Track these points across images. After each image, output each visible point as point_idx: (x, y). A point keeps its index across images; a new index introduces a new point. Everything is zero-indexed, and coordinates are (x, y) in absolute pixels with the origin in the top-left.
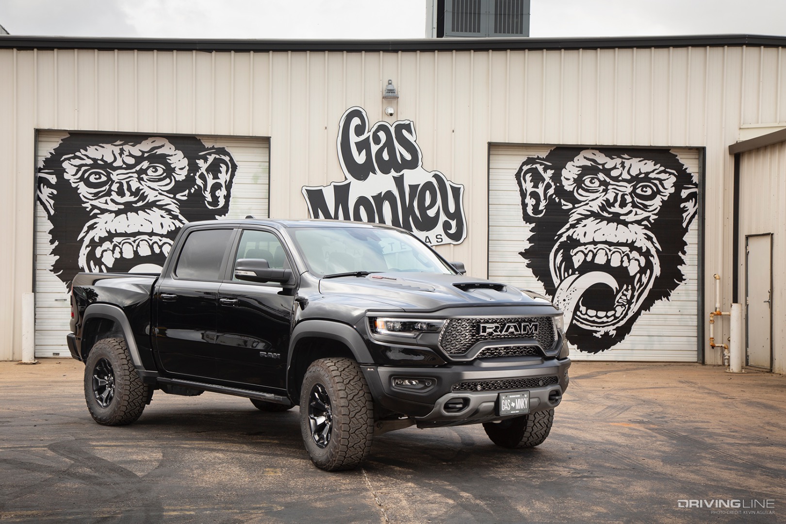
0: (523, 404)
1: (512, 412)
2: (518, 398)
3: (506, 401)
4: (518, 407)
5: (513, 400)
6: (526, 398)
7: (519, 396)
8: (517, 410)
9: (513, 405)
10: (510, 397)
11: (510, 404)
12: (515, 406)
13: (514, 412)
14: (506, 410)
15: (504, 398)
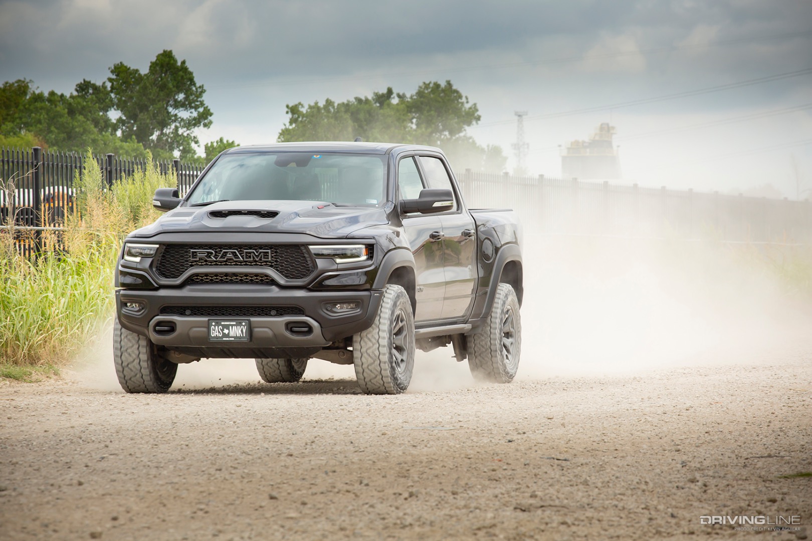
0: (240, 332)
1: (224, 339)
2: (232, 325)
3: (217, 327)
4: (232, 334)
5: (227, 327)
6: (244, 326)
7: (235, 323)
8: (231, 337)
9: (226, 331)
10: (223, 323)
11: (222, 330)
12: (229, 333)
13: (228, 339)
14: (217, 337)
15: (213, 324)
